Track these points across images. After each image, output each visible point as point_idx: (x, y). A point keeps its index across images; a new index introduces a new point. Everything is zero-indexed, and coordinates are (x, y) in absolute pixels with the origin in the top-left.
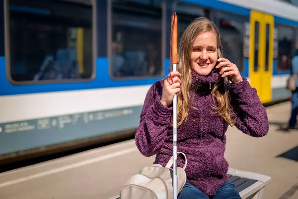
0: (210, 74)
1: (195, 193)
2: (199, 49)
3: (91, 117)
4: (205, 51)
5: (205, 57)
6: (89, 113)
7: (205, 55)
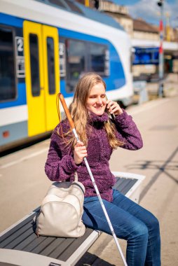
2: (95, 96)
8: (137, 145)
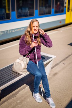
0: (37, 33)
1: (32, 63)
2: (34, 27)
3: (10, 31)
4: (35, 27)
5: (36, 29)
6: (10, 30)
7: (35, 28)
8: (50, 46)
